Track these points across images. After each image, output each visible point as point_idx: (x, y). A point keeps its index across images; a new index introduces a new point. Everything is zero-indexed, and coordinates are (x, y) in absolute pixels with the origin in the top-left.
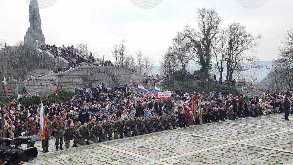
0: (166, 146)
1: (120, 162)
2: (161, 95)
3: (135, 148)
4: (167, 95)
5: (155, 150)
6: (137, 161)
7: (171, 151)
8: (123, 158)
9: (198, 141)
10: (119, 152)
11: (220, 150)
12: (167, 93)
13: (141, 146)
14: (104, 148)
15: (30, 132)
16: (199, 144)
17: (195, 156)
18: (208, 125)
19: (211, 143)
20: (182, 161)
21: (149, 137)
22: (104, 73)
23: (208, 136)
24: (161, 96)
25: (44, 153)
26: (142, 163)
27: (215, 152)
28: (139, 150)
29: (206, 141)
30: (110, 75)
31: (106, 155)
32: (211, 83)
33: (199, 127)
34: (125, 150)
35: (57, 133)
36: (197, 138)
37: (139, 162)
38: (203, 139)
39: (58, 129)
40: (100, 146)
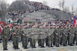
21: (63, 49)
22: (53, 14)
30: (55, 15)
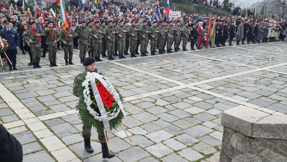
0: (188, 68)
1: (145, 83)
2: (172, 14)
3: (154, 69)
4: (177, 15)
5: (177, 72)
6: (164, 84)
7: (197, 75)
8: (147, 79)
9: (220, 66)
10: (139, 72)
11: (251, 76)
12: (177, 13)
13: (160, 67)
14: (119, 66)
15: (34, 42)
16: (223, 68)
17: (227, 82)
18: (220, 49)
19: (235, 68)
20: (216, 87)
21: (163, 58)
23: (227, 60)
24: (171, 16)
25: (51, 66)
26: (172, 87)
27: (247, 78)
28: (159, 71)
29: (228, 65)
31: (125, 75)
32: (208, 8)
33: (211, 51)
34: (145, 71)
35: (67, 46)
36: (216, 61)
37: (167, 85)
38: (223, 63)
39: (67, 42)
40: (114, 64)
